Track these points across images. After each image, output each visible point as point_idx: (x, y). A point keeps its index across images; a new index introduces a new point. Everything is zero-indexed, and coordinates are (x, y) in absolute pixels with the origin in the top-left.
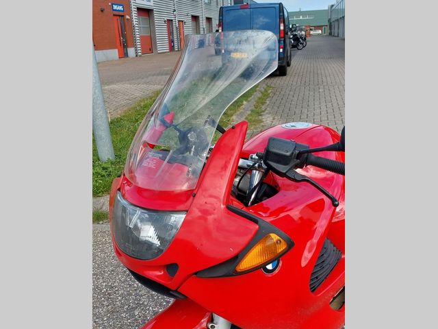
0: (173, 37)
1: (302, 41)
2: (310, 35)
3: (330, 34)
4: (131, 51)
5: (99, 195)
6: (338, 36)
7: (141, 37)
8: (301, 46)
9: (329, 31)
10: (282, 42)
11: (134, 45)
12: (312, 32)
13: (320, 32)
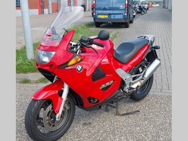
0: (71, 4)
1: (144, 10)
2: (152, 7)
3: (164, 7)
4: (46, 11)
5: (27, 72)
6: (168, 8)
7: (52, 3)
8: (143, 13)
9: (163, 5)
10: (126, 10)
11: (48, 7)
12: (153, 5)
13: (158, 5)
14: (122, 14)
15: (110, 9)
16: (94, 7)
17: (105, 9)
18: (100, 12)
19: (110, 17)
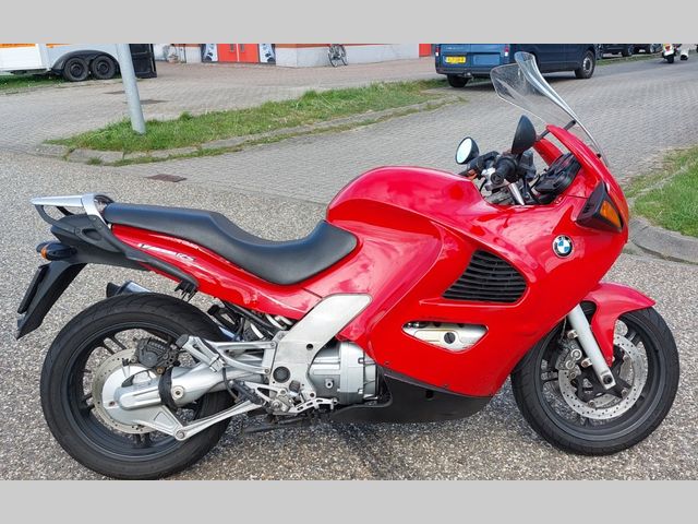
14: (499, 53)
18: (450, 48)
19: (471, 61)
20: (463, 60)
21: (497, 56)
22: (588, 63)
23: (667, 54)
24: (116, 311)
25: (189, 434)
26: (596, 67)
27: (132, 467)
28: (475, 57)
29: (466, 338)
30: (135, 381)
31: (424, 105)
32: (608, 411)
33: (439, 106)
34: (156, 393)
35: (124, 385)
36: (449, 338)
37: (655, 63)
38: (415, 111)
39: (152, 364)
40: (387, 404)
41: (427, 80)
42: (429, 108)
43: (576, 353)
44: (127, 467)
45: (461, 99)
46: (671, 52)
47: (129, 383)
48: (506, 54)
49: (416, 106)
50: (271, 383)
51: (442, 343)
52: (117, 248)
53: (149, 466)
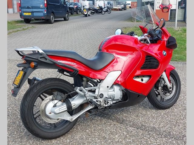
10: (46, 9)
14: (43, 12)
15: (33, 8)
16: (20, 6)
17: (28, 8)
18: (25, 10)
19: (33, 14)
20: (30, 14)
21: (42, 13)
22: (67, 16)
23: (85, 14)
24: (48, 84)
25: (74, 119)
26: (69, 17)
27: (55, 134)
28: (34, 13)
29: (146, 80)
30: (57, 105)
31: (22, 28)
32: (169, 96)
33: (27, 29)
34: (66, 107)
35: (54, 107)
36: (142, 80)
37: (81, 16)
38: (19, 30)
39: (60, 99)
40: (127, 101)
41: (16, 20)
42: (24, 29)
43: (163, 82)
44: (53, 134)
45: (33, 27)
46: (86, 13)
47: (55, 106)
48: (45, 12)
49: (19, 29)
50: (99, 99)
51: (141, 81)
52: (53, 62)
53: (60, 132)
